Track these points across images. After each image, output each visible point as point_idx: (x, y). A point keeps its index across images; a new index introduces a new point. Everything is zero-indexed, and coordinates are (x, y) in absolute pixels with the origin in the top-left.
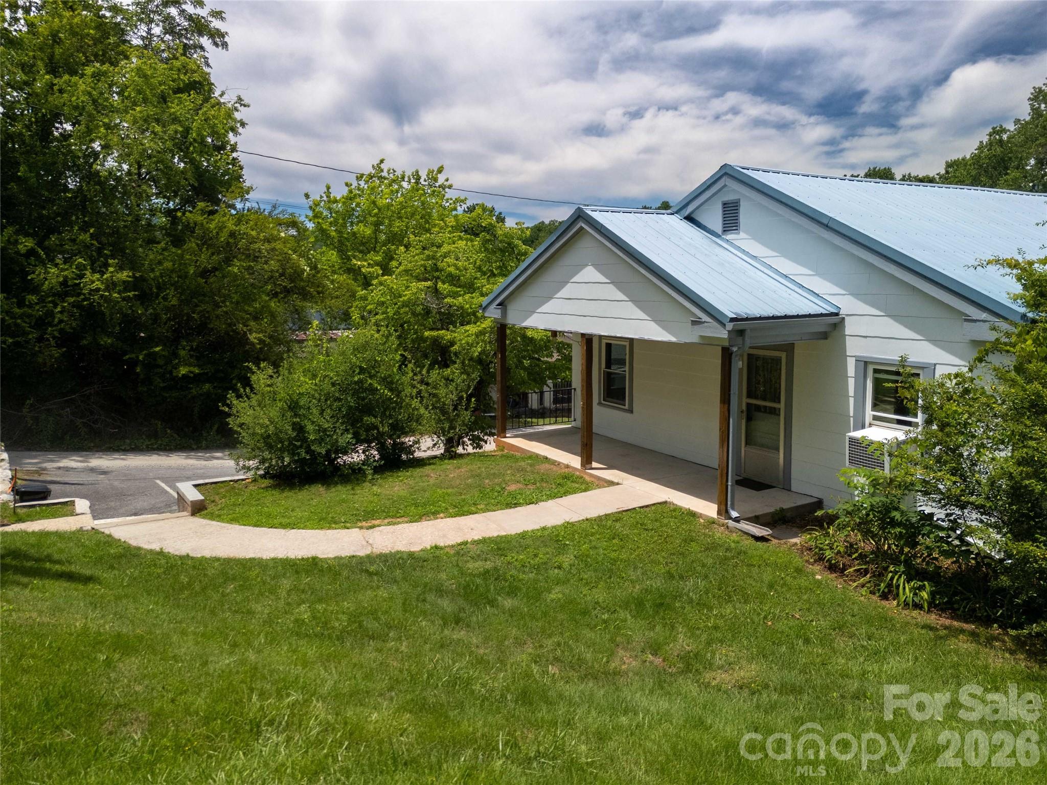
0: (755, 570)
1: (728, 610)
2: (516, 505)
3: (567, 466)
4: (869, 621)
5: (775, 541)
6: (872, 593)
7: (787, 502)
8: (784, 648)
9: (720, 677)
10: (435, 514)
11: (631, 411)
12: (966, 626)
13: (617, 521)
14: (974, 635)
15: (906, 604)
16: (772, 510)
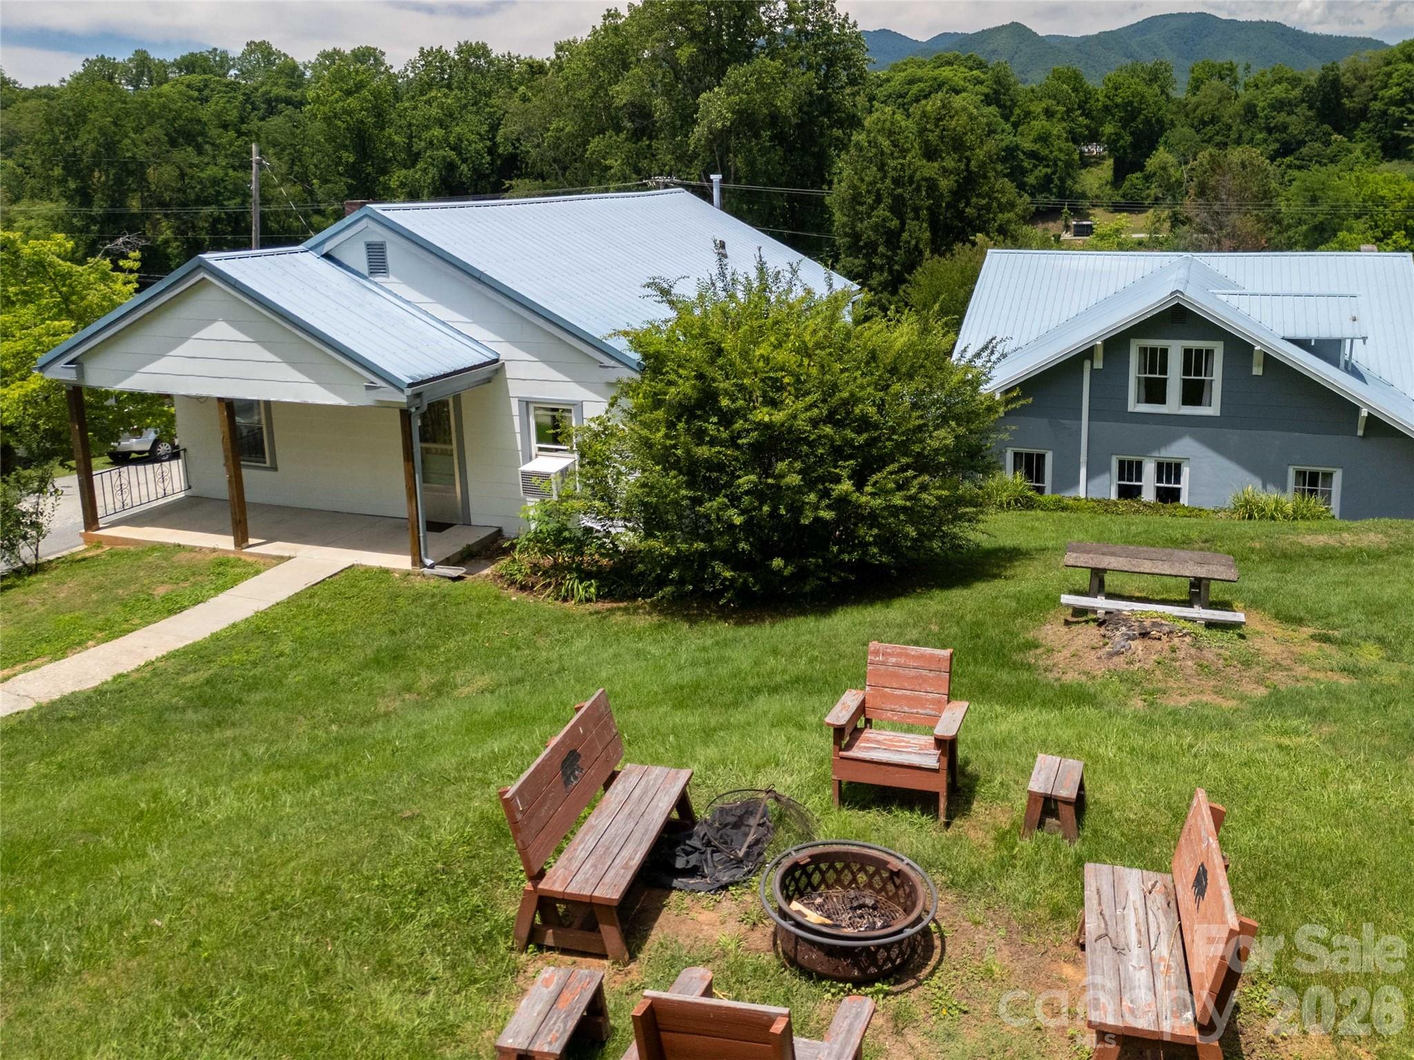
0: (462, 607)
1: (452, 644)
2: (182, 609)
3: (214, 550)
4: (557, 620)
5: (469, 577)
6: (556, 599)
7: (470, 538)
8: (504, 659)
9: (465, 691)
10: (81, 644)
11: (274, 468)
12: (622, 605)
13: (311, 597)
14: (626, 610)
15: (580, 601)
16: (459, 549)
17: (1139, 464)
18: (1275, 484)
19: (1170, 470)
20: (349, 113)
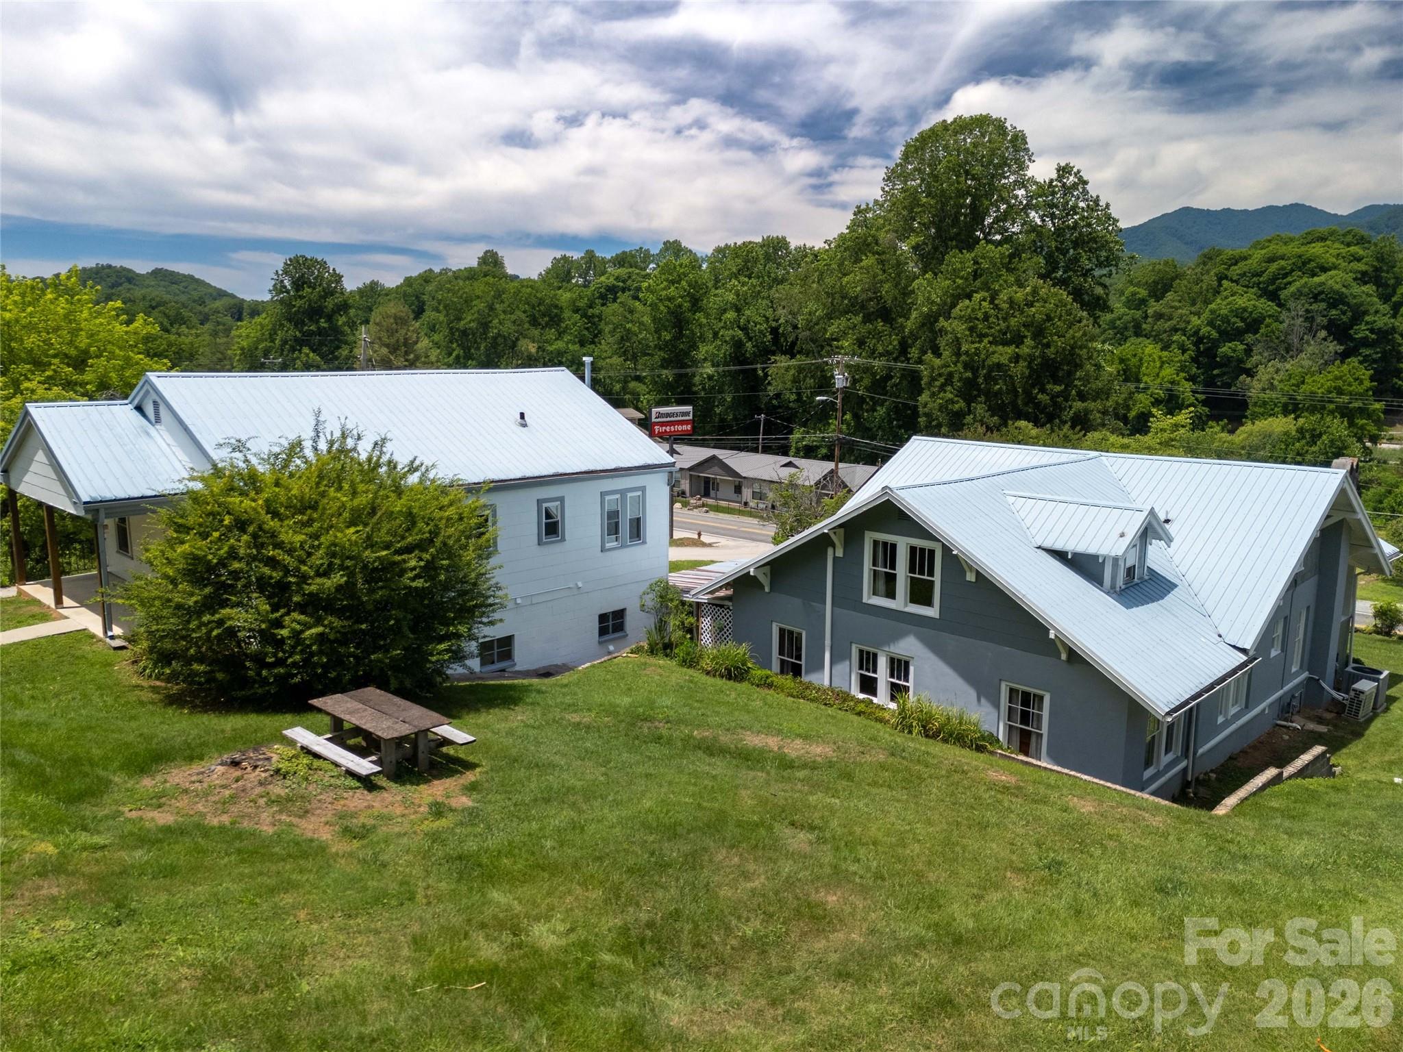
3: (48, 607)
17: (875, 656)
18: (988, 698)
19: (899, 667)
20: (670, 299)
